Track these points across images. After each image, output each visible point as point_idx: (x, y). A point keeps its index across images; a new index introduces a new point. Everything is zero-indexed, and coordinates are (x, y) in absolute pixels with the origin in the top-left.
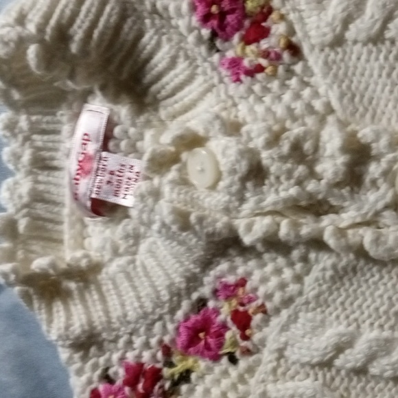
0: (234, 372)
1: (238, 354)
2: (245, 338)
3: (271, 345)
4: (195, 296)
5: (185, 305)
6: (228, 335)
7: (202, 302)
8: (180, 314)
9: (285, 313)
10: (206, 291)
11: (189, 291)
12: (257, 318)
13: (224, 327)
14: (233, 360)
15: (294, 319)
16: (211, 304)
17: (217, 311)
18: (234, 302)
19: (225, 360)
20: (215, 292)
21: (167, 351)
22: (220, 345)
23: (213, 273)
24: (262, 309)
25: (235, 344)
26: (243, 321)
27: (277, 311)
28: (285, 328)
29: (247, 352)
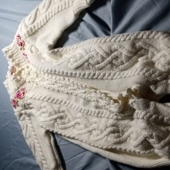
0: (23, 100)
1: (23, 98)
2: (24, 96)
3: (27, 96)
4: (18, 90)
5: (17, 91)
6: (22, 96)
7: (19, 91)
8: (16, 93)
9: (29, 92)
10: (20, 90)
11: (17, 89)
12: (26, 93)
13: (21, 94)
14: (22, 99)
15: (30, 92)
16: (20, 91)
17: (21, 92)
18: (23, 91)
19: (21, 99)
20: (21, 90)
21: (15, 98)
22: (20, 97)
23: (21, 87)
24: (26, 91)
25: (22, 97)
26: (24, 93)
27: (28, 91)
28: (28, 94)
29: (24, 98)
